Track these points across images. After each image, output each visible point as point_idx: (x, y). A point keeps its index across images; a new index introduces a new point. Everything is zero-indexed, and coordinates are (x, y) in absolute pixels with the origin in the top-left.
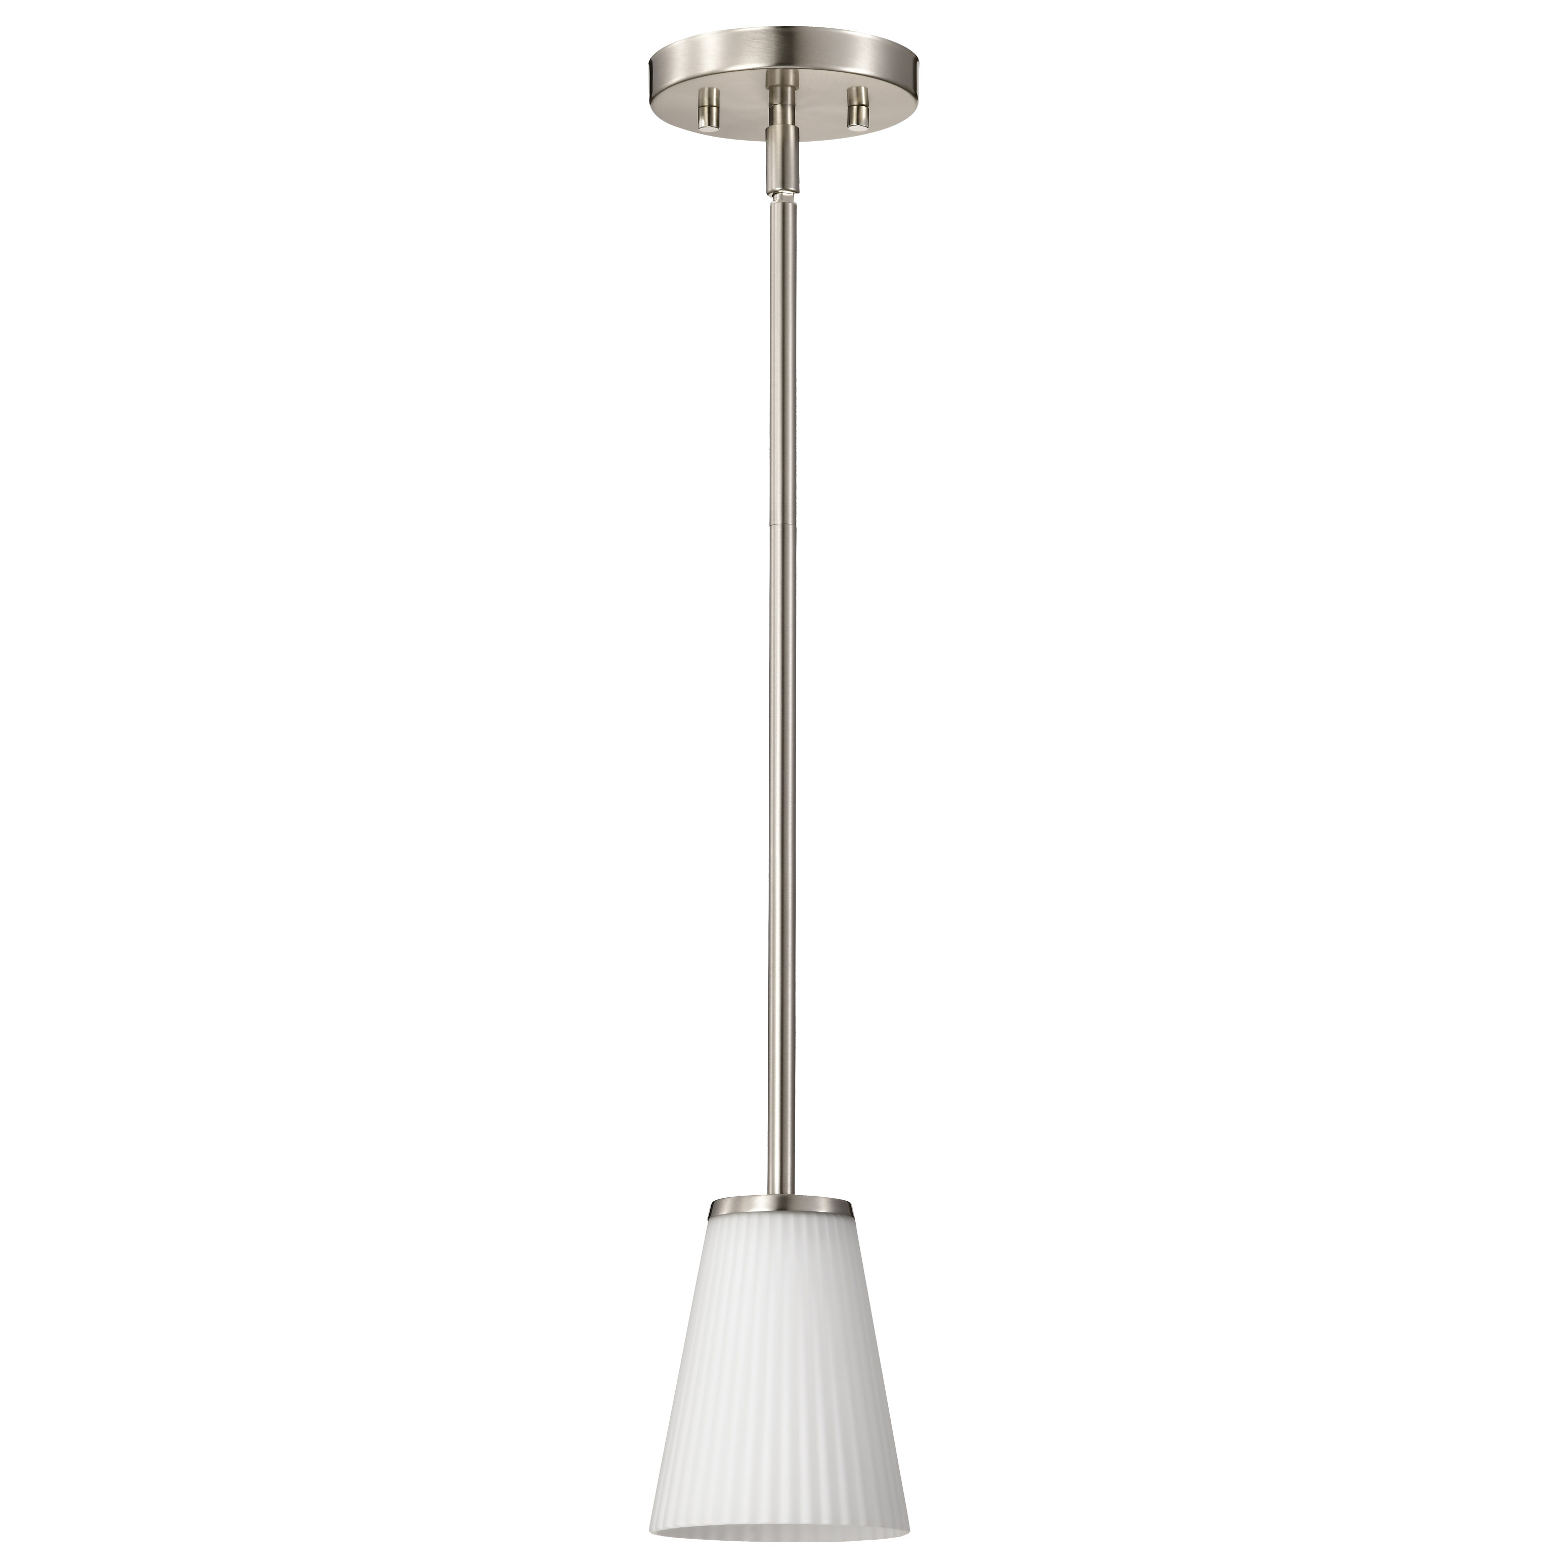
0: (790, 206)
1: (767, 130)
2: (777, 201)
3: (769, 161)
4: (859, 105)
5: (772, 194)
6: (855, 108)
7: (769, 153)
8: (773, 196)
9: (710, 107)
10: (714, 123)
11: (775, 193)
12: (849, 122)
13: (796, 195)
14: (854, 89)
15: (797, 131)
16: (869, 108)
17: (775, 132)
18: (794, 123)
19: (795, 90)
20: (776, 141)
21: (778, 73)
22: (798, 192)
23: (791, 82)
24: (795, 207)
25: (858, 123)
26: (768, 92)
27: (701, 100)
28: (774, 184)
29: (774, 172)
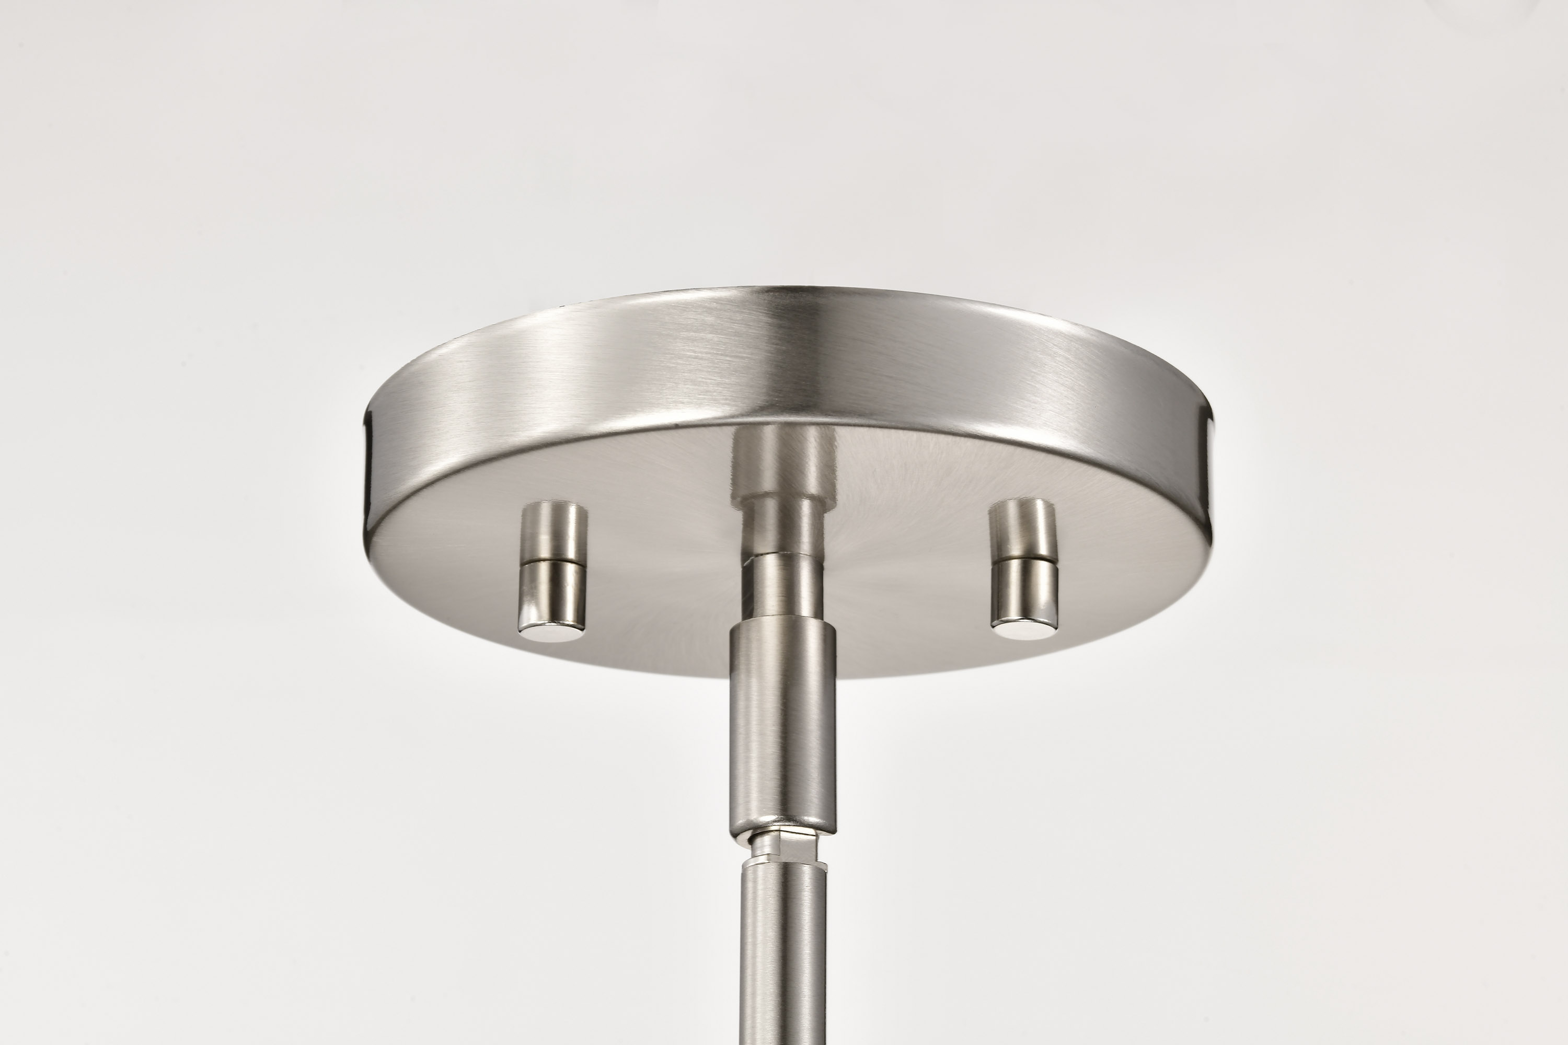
0: (806, 878)
1: (734, 634)
2: (763, 859)
3: (741, 730)
4: (1029, 558)
5: (748, 834)
6: (1015, 567)
7: (741, 704)
8: (751, 841)
9: (557, 563)
10: (569, 614)
11: (757, 831)
12: (998, 612)
13: (824, 838)
14: (1012, 511)
15: (830, 636)
16: (1059, 566)
17: (760, 641)
18: (819, 612)
19: (825, 511)
20: (761, 677)
21: (769, 438)
22: (833, 831)
23: (812, 483)
24: (821, 877)
25: (1027, 612)
26: (738, 517)
27: (528, 539)
28: (754, 804)
29: (754, 764)
